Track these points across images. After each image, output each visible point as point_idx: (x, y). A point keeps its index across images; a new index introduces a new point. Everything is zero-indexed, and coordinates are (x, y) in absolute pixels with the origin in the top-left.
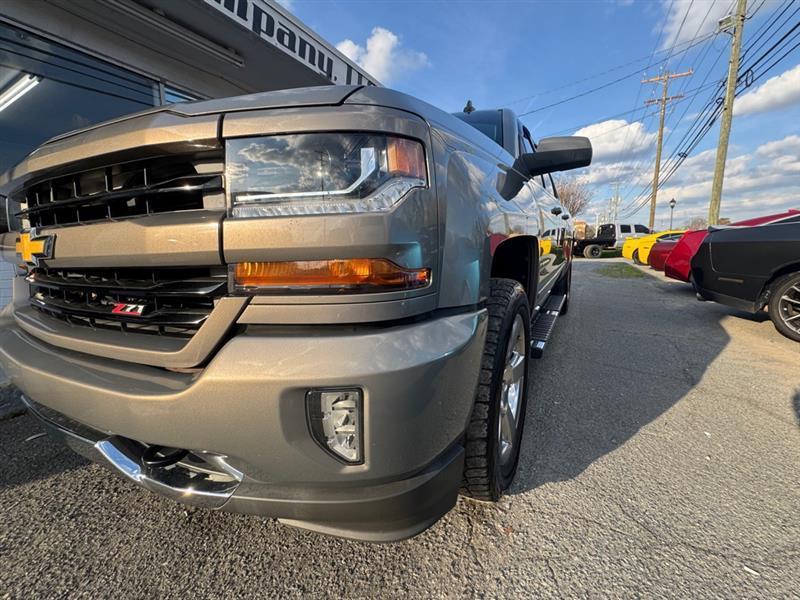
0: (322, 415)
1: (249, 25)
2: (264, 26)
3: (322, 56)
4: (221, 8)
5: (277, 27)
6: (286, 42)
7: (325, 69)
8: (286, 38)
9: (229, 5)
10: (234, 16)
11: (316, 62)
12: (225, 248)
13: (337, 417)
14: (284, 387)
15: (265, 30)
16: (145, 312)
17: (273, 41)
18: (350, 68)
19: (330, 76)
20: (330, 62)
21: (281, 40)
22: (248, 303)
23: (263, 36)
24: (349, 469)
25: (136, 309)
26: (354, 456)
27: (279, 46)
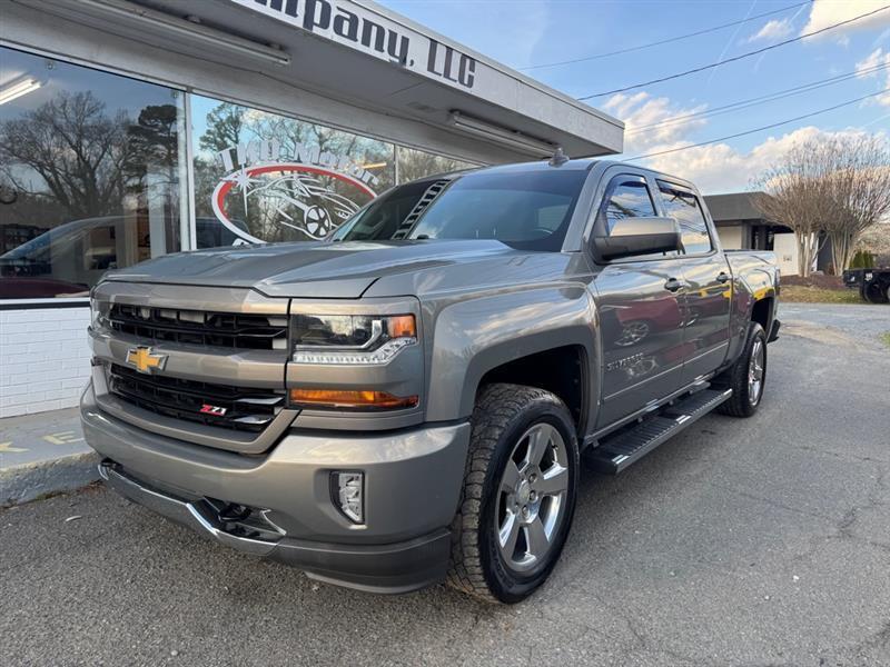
0: (340, 488)
1: (298, 22)
2: (317, 19)
3: (393, 36)
4: (267, 10)
5: (334, 13)
6: (345, 31)
7: (397, 53)
8: (346, 25)
9: (276, 5)
10: (282, 16)
11: (385, 47)
12: (288, 379)
13: (350, 491)
14: (316, 468)
15: (318, 22)
16: (226, 413)
17: (329, 33)
18: (434, 43)
19: (404, 61)
20: (405, 41)
21: (338, 30)
22: (299, 414)
23: (317, 30)
24: (354, 527)
25: (220, 411)
26: (358, 519)
27: (337, 38)
